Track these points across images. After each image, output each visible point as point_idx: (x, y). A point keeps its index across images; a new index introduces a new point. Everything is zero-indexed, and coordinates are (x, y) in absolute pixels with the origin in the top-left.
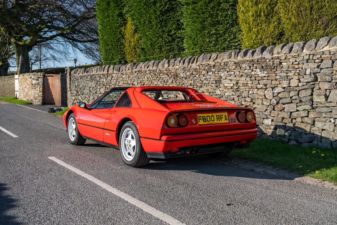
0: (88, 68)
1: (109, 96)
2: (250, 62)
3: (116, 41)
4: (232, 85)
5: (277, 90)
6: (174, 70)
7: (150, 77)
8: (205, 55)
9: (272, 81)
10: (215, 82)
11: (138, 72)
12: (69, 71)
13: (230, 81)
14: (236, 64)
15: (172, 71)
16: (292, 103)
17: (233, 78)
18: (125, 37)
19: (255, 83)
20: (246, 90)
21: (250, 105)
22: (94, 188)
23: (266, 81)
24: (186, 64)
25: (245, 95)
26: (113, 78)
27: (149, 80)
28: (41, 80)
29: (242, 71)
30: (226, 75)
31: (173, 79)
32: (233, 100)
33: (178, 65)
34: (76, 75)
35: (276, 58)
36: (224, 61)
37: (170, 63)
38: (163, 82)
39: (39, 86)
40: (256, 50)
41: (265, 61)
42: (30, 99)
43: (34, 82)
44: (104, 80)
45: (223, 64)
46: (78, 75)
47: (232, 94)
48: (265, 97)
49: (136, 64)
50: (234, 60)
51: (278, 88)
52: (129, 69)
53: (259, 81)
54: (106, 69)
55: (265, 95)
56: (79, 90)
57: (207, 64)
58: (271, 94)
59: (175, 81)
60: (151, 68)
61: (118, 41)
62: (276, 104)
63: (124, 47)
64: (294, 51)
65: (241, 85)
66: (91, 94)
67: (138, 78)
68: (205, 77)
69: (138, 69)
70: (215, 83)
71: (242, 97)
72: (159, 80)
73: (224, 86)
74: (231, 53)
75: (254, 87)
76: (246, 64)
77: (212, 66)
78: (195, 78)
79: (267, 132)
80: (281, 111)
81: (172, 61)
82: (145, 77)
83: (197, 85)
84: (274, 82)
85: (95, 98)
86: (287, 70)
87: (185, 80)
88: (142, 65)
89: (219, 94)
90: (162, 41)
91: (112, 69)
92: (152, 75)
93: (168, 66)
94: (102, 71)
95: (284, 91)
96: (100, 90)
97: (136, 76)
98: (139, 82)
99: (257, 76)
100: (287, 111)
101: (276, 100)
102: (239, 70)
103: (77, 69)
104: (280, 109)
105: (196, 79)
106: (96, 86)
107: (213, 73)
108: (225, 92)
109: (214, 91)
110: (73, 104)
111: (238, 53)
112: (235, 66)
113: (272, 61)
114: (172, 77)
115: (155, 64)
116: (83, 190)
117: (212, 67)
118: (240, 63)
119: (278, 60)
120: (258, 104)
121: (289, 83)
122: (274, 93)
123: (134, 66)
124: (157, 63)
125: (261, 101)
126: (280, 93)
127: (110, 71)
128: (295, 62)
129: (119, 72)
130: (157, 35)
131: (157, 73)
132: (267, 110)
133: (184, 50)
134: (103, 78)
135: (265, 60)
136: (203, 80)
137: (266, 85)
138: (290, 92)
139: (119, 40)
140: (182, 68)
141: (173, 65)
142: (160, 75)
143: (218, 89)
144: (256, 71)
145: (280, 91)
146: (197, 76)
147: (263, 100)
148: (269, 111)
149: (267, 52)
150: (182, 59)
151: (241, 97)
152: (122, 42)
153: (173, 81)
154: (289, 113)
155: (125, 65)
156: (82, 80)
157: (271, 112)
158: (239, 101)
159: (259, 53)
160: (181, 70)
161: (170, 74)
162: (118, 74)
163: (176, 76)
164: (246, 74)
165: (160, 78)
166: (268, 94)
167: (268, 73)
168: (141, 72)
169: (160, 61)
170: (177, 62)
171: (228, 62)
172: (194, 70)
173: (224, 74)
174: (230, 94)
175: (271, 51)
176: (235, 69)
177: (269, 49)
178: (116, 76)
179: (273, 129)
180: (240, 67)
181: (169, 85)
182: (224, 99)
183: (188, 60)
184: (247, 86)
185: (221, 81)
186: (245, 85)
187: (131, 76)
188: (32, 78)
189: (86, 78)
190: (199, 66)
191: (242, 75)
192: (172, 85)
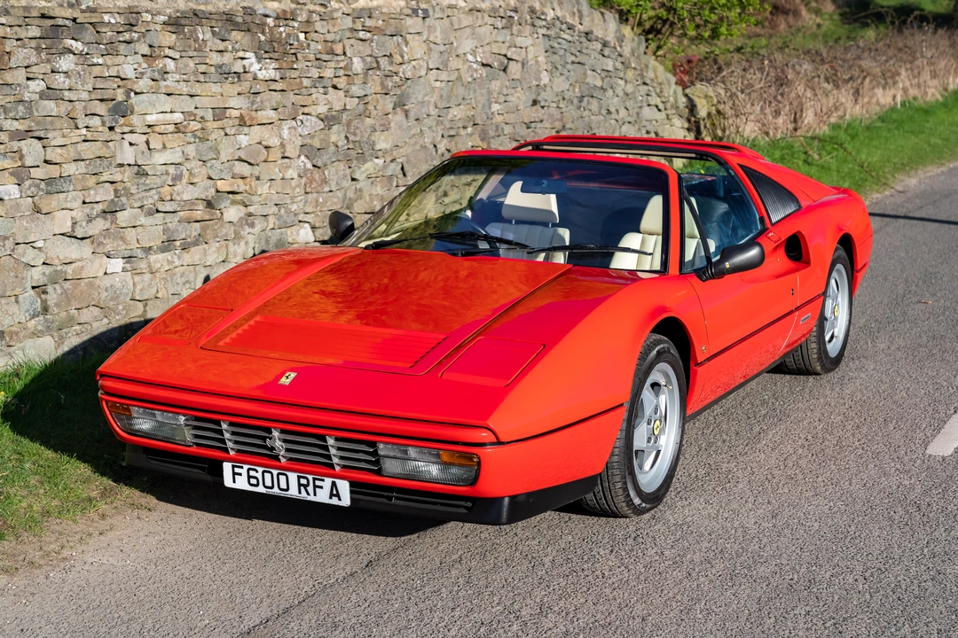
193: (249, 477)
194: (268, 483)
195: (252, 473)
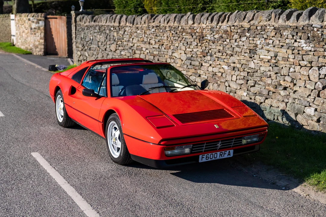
0: (96, 16)
1: (121, 55)
2: (293, 29)
4: (269, 58)
5: (324, 71)
6: (199, 30)
7: (171, 36)
8: (239, 13)
9: (319, 57)
10: (249, 50)
11: (156, 27)
12: (74, 17)
13: (267, 52)
14: (275, 29)
17: (271, 48)
19: (298, 58)
20: (286, 67)
21: (290, 86)
22: (71, 209)
23: (311, 58)
24: (215, 23)
25: (284, 73)
26: (126, 33)
27: (169, 39)
28: (42, 23)
29: (282, 40)
30: (262, 43)
31: (198, 42)
32: (270, 77)
33: (205, 23)
34: (82, 24)
36: (261, 24)
37: (195, 20)
38: (186, 45)
39: (39, 32)
40: (302, 13)
41: (312, 30)
42: (29, 48)
43: (34, 26)
44: (115, 34)
45: (260, 28)
46: (84, 24)
47: (268, 69)
48: (309, 78)
49: (154, 17)
50: (273, 24)
52: (145, 23)
53: (303, 56)
54: (117, 20)
55: (309, 75)
56: (85, 43)
57: (241, 26)
58: (317, 75)
59: (200, 44)
60: (171, 24)
62: (321, 89)
65: (280, 59)
66: (99, 51)
67: (156, 36)
68: (237, 43)
69: (156, 23)
70: (249, 53)
71: (281, 75)
72: (180, 41)
73: (260, 58)
74: (271, 13)
75: (296, 63)
76: (288, 31)
77: (246, 29)
78: (225, 42)
79: (309, 123)
81: (198, 16)
82: (164, 35)
83: (227, 52)
84: (321, 59)
85: (104, 56)
87: (212, 44)
88: (161, 18)
89: (253, 68)
91: (125, 20)
92: (172, 34)
93: (193, 22)
94: (113, 22)
96: (110, 47)
97: (154, 33)
98: (157, 41)
99: (300, 48)
101: (322, 84)
102: (279, 39)
105: (226, 45)
106: (105, 40)
107: (248, 38)
109: (247, 63)
110: (79, 61)
111: (280, 14)
112: (275, 33)
113: (321, 30)
114: (196, 39)
115: (177, 19)
116: (57, 211)
117: (247, 31)
118: (280, 29)
120: (300, 87)
122: (320, 74)
123: (151, 19)
124: (179, 18)
125: (304, 83)
127: (123, 23)
129: (133, 24)
131: (179, 32)
132: (310, 95)
134: (114, 32)
135: (312, 28)
136: (235, 46)
137: (312, 62)
140: (210, 27)
141: (199, 22)
142: (182, 35)
143: (252, 60)
144: (300, 42)
146: (228, 40)
147: (306, 81)
148: (312, 97)
149: (316, 16)
150: (210, 15)
151: (279, 75)
153: (197, 44)
155: (141, 17)
157: (315, 99)
158: (276, 79)
159: (305, 18)
160: (208, 30)
161: (194, 34)
162: (132, 28)
163: (202, 38)
164: (288, 44)
165: (182, 39)
166: (313, 74)
167: (315, 47)
168: (160, 28)
169: (183, 14)
170: (204, 18)
171: (266, 25)
172: (224, 32)
173: (261, 41)
174: (267, 69)
175: (321, 16)
176: (274, 37)
177: (319, 13)
178: (129, 30)
179: (316, 120)
180: (280, 34)
181: (192, 49)
182: (259, 74)
183: (217, 17)
184: (288, 61)
185: (256, 50)
186: (285, 59)
187: (148, 32)
188: (31, 20)
189: (93, 29)
190: (230, 28)
191: (282, 46)
192: (197, 49)
193: (206, 157)
194: (211, 157)
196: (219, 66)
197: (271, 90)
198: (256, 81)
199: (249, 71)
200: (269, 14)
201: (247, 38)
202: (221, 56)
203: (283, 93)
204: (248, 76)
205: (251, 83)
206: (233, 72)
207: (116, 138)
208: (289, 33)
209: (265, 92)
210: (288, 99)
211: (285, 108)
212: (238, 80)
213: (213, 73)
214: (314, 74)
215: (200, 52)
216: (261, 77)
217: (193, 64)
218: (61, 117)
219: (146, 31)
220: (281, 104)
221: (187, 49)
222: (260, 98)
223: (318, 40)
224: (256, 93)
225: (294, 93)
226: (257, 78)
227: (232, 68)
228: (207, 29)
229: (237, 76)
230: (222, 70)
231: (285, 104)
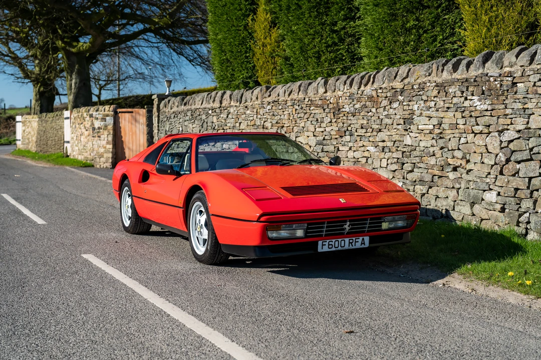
0: (188, 97)
2: (462, 82)
3: (239, 44)
4: (431, 127)
5: (507, 136)
6: (334, 100)
7: (294, 113)
8: (388, 70)
9: (498, 118)
10: (403, 120)
11: (273, 103)
12: (157, 103)
13: (428, 119)
14: (438, 86)
15: (331, 101)
16: (531, 159)
17: (433, 113)
18: (255, 35)
19: (470, 122)
20: (454, 137)
21: (461, 165)
23: (488, 119)
24: (355, 87)
25: (453, 147)
26: (230, 116)
27: (291, 118)
28: (110, 120)
29: (448, 99)
30: (421, 107)
31: (332, 117)
32: (434, 155)
33: (342, 89)
34: (167, 111)
35: (506, 75)
36: (419, 81)
37: (328, 86)
38: (315, 123)
39: (106, 133)
40: (474, 60)
41: (488, 81)
42: (90, 157)
43: (98, 124)
44: (215, 119)
45: (417, 87)
46: (170, 110)
47: (431, 144)
48: (487, 149)
49: (271, 89)
50: (435, 79)
51: (509, 131)
52: (257, 98)
53: (477, 119)
54: (218, 99)
55: (486, 145)
57: (391, 88)
58: (497, 144)
59: (335, 120)
60: (294, 96)
61: (241, 44)
62: (504, 163)
63: (254, 55)
64: (537, 61)
65: (446, 127)
67: (274, 115)
68: (386, 112)
69: (273, 97)
70: (403, 123)
71: (449, 150)
72: (307, 118)
73: (418, 129)
74: (432, 65)
75: (468, 130)
76: (456, 86)
77: (398, 90)
78: (370, 113)
79: (490, 215)
80: (514, 175)
81: (331, 81)
82: (285, 113)
83: (374, 126)
84: (501, 121)
86: (524, 98)
87: (352, 118)
88: (280, 89)
89: (410, 144)
90: (320, 41)
91: (229, 98)
92: (296, 110)
93: (324, 91)
94: (211, 102)
95: (519, 138)
97: (270, 111)
98: (274, 122)
99: (472, 109)
100: (524, 176)
101: (505, 155)
102: (443, 99)
103: (169, 98)
104: (512, 172)
105: (371, 117)
106: (200, 130)
108: (421, 140)
109: (401, 139)
111: (444, 65)
112: (437, 91)
113: (499, 80)
114: (330, 112)
115: (302, 89)
117: (399, 93)
118: (445, 85)
119: (510, 79)
120: (475, 163)
121: (528, 123)
122: (501, 142)
123: (266, 92)
124: (305, 87)
125: (480, 158)
126: (512, 141)
127: (226, 103)
128: (538, 81)
129: (240, 103)
130: (311, 31)
131: (305, 106)
132: (489, 174)
133: (361, 59)
134: (213, 116)
135: (488, 79)
136: (383, 117)
137: (489, 126)
138: (529, 140)
139: (243, 42)
140: (348, 94)
141: (333, 89)
142: (310, 110)
143: (408, 134)
144: (472, 100)
145: (512, 138)
146: (374, 110)
147: (483, 154)
148: (492, 176)
149: (492, 62)
150: (348, 78)
151: (446, 150)
152: (250, 46)
153: (331, 119)
154: (527, 180)
155: (251, 91)
156: (176, 119)
157: (496, 178)
158: (443, 157)
159: (478, 66)
160: (346, 99)
161: (327, 107)
162: (239, 108)
163: (337, 111)
164: (455, 105)
165: (310, 115)
166: (491, 143)
167: (492, 104)
168: (278, 103)
169: (311, 81)
170: (341, 83)
171: (425, 82)
172: (368, 98)
173: (418, 105)
174: (429, 144)
175: (499, 60)
176: (437, 97)
177: (496, 57)
178: (235, 111)
179: (499, 209)
180: (445, 91)
181: (324, 129)
182: (418, 153)
183: (359, 79)
184: (457, 128)
185: (413, 119)
186: (453, 126)
187: (261, 112)
188: (94, 116)
189: (184, 115)
190: (377, 92)
191: (448, 108)
192: (331, 128)
194: (336, 246)
195: (330, 243)
196: (362, 149)
197: (436, 174)
198: (415, 163)
199: (405, 150)
200: (430, 67)
201: (400, 103)
202: (365, 134)
203: (452, 175)
204: (403, 157)
205: (408, 167)
206: (382, 155)
207: (202, 225)
208: (457, 89)
209: (428, 178)
210: (460, 184)
211: (456, 197)
212: (389, 165)
213: (354, 160)
214: (493, 142)
215: (336, 131)
216: (422, 157)
217: (326, 150)
218: (127, 220)
219: (258, 111)
220: (450, 192)
221: (317, 130)
222: (421, 187)
223: (496, 94)
224: (415, 181)
225: (467, 173)
226: (416, 158)
227: (381, 149)
228: (344, 98)
229: (388, 159)
230: (366, 154)
231: (456, 191)
